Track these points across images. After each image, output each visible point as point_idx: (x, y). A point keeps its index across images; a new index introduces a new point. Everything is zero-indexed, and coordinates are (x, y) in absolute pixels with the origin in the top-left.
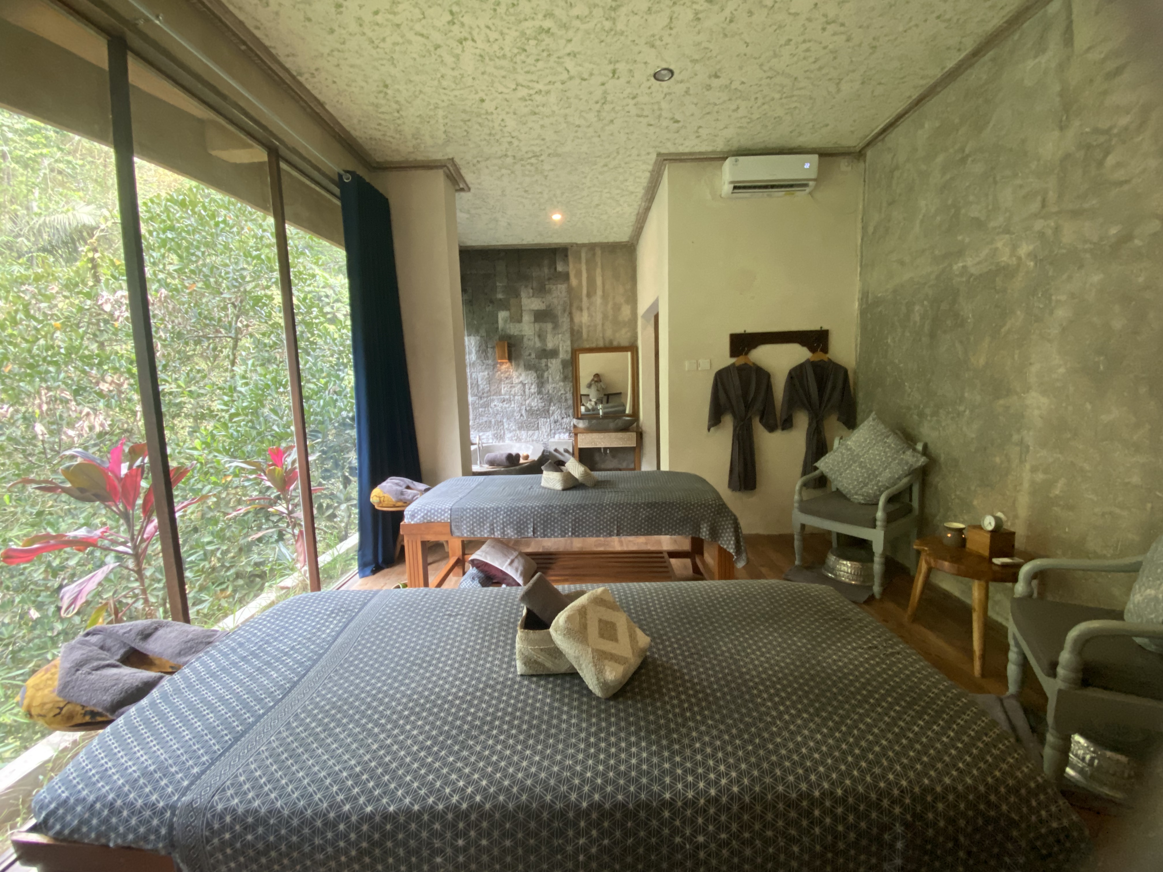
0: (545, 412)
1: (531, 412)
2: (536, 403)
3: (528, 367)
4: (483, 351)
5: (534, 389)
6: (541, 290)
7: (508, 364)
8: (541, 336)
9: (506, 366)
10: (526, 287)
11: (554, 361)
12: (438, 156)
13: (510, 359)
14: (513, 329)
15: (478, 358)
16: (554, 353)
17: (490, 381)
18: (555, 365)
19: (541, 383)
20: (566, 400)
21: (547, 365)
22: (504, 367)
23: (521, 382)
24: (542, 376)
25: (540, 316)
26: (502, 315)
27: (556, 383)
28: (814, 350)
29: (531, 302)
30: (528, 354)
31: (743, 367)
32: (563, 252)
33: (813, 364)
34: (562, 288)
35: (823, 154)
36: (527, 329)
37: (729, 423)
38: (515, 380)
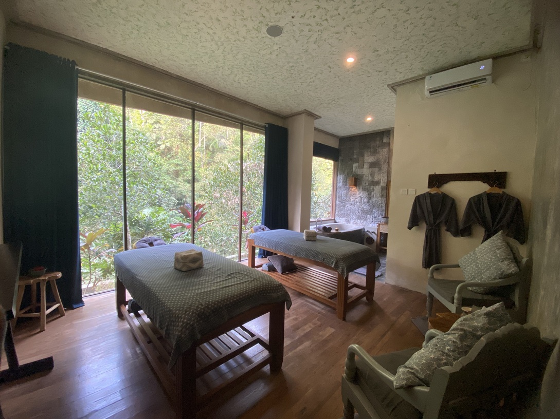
0: (371, 213)
1: (363, 211)
2: (366, 207)
3: (364, 189)
4: (345, 182)
5: (366, 200)
6: (375, 152)
7: (355, 188)
8: (372, 175)
9: (354, 188)
10: (367, 151)
11: (377, 187)
13: (356, 184)
14: (359, 172)
15: (343, 185)
16: (378, 183)
17: (346, 195)
18: (377, 189)
19: (370, 198)
20: (382, 207)
21: (373, 189)
22: (353, 189)
23: (360, 196)
24: (371, 194)
25: (372, 165)
26: (355, 165)
27: (377, 198)
28: (491, 185)
29: (369, 158)
30: (365, 183)
31: (433, 191)
32: (388, 133)
33: (489, 195)
34: (385, 150)
35: (496, 58)
36: (365, 171)
37: (424, 226)
38: (357, 195)
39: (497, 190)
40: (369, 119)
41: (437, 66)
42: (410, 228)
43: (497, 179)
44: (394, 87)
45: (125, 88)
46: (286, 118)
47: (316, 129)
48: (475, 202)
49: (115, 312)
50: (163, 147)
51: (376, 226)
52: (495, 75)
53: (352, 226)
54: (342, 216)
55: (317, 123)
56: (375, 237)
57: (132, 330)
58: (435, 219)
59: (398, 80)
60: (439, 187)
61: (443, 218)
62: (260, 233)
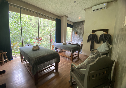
0: (80, 40)
1: (78, 39)
2: (79, 39)
3: (78, 35)
4: (74, 33)
8: (80, 31)
12: (64, 15)
13: (77, 34)
14: (77, 31)
16: (81, 33)
17: (74, 36)
18: (81, 34)
19: (79, 37)
25: (80, 29)
26: (77, 29)
27: (81, 37)
28: (105, 32)
29: (80, 27)
30: (79, 33)
31: (93, 34)
32: (84, 21)
33: (104, 34)
34: (83, 25)
35: (108, 3)
36: (79, 30)
37: (90, 42)
38: (77, 36)
39: (106, 33)
40: (80, 18)
41: (95, 4)
42: (87, 42)
43: (106, 31)
44: (85, 10)
45: (20, 8)
46: (60, 17)
47: (68, 20)
48: (101, 36)
49: (21, 61)
50: (32, 25)
51: (81, 42)
52: (107, 7)
53: (76, 43)
54: (73, 41)
55: (68, 19)
56: (80, 45)
57: (24, 64)
58: (93, 40)
59: (86, 8)
60: (94, 33)
61: (95, 40)
62: (55, 44)
